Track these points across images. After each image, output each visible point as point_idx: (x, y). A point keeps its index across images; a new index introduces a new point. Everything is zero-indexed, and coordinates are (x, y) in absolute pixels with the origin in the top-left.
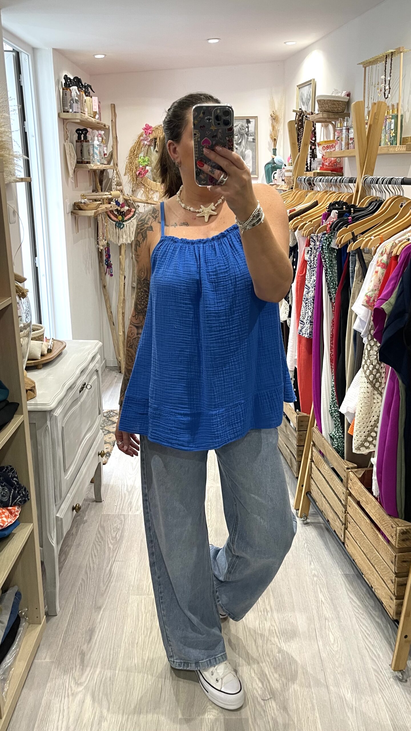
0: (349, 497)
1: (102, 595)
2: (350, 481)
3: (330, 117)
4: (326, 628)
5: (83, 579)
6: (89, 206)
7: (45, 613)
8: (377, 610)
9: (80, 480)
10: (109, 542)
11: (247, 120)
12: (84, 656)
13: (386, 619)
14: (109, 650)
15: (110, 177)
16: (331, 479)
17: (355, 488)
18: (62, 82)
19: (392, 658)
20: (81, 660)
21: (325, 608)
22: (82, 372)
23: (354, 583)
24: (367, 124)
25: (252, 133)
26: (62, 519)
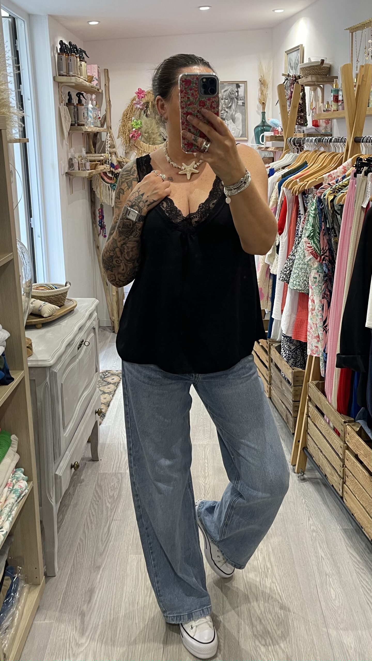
0: (347, 451)
1: (101, 555)
2: (347, 434)
3: (319, 80)
4: (327, 584)
5: (81, 539)
7: (44, 573)
9: (78, 438)
10: (106, 500)
11: (237, 84)
12: (84, 616)
14: (109, 609)
15: (104, 140)
16: (328, 434)
17: (353, 441)
18: (57, 48)
20: (81, 621)
21: (326, 563)
22: (80, 329)
23: (353, 538)
24: (355, 87)
25: (242, 97)
26: (60, 477)
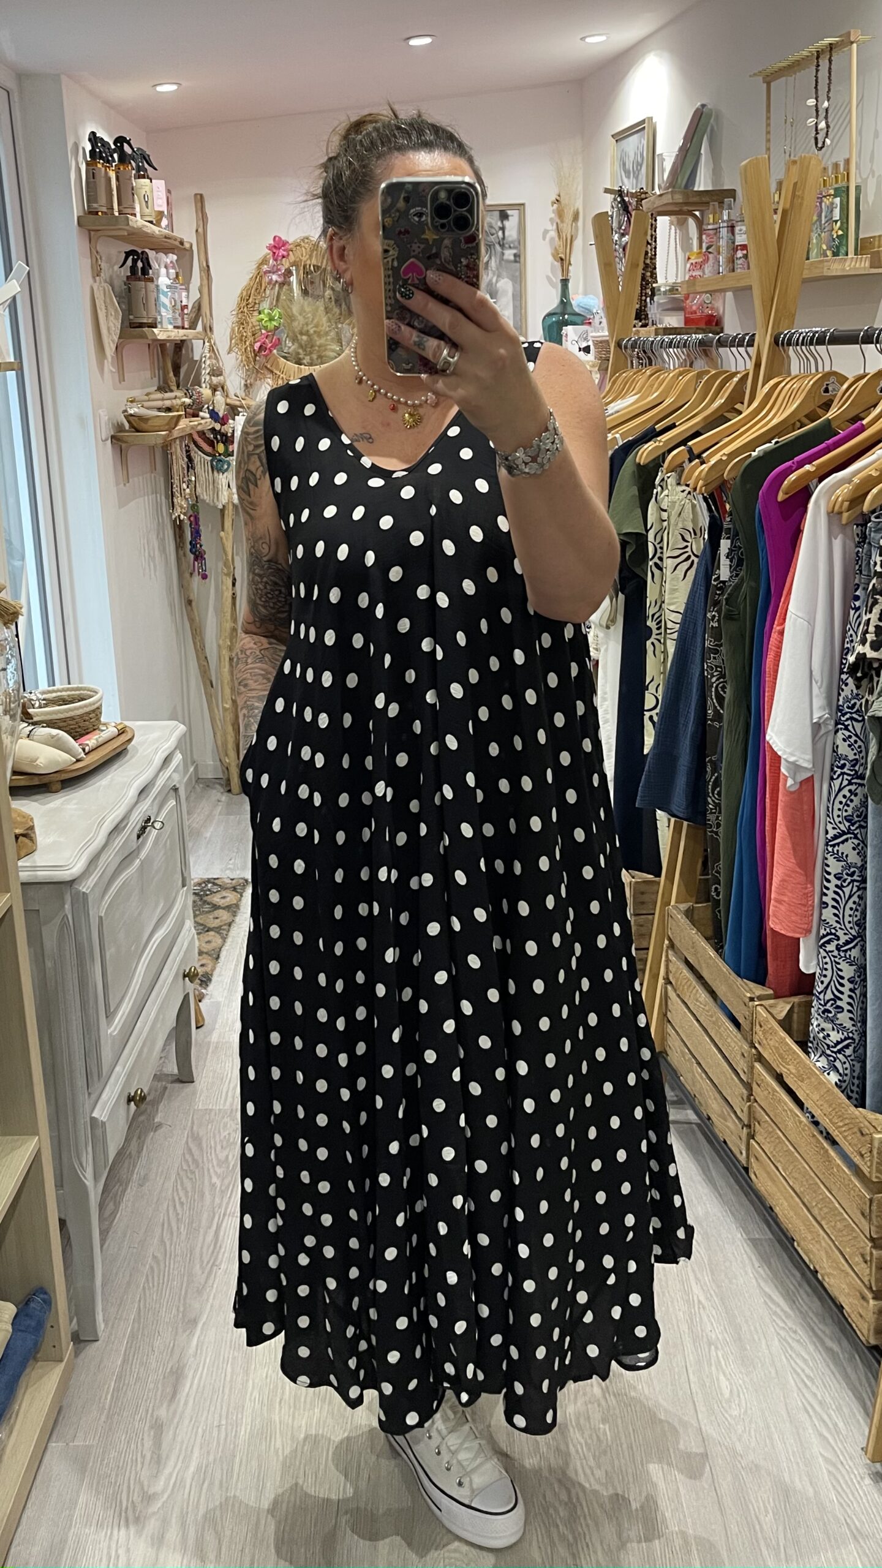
0: (756, 1064)
1: (200, 1292)
2: (758, 1026)
3: (691, 200)
4: (711, 1365)
5: (155, 1258)
6: (150, 423)
7: (72, 1334)
8: (829, 1321)
9: (144, 1034)
10: (212, 1171)
12: (162, 1432)
13: (848, 1340)
14: (217, 1416)
15: (197, 357)
16: (714, 1023)
17: (772, 1043)
18: (84, 149)
19: (867, 1433)
20: (155, 1442)
21: (708, 1317)
22: (143, 792)
23: (772, 1260)
24: (776, 213)
25: (512, 242)
26: (103, 1123)
